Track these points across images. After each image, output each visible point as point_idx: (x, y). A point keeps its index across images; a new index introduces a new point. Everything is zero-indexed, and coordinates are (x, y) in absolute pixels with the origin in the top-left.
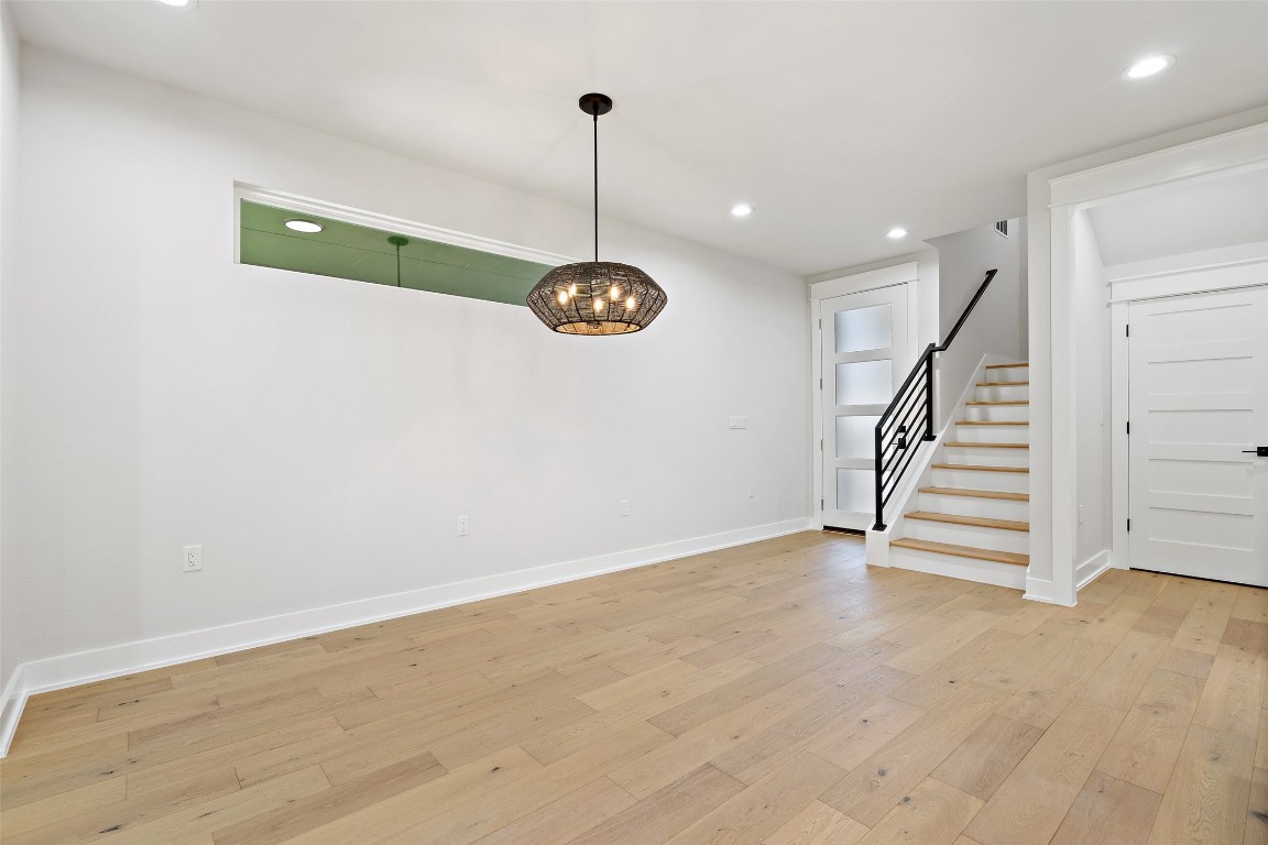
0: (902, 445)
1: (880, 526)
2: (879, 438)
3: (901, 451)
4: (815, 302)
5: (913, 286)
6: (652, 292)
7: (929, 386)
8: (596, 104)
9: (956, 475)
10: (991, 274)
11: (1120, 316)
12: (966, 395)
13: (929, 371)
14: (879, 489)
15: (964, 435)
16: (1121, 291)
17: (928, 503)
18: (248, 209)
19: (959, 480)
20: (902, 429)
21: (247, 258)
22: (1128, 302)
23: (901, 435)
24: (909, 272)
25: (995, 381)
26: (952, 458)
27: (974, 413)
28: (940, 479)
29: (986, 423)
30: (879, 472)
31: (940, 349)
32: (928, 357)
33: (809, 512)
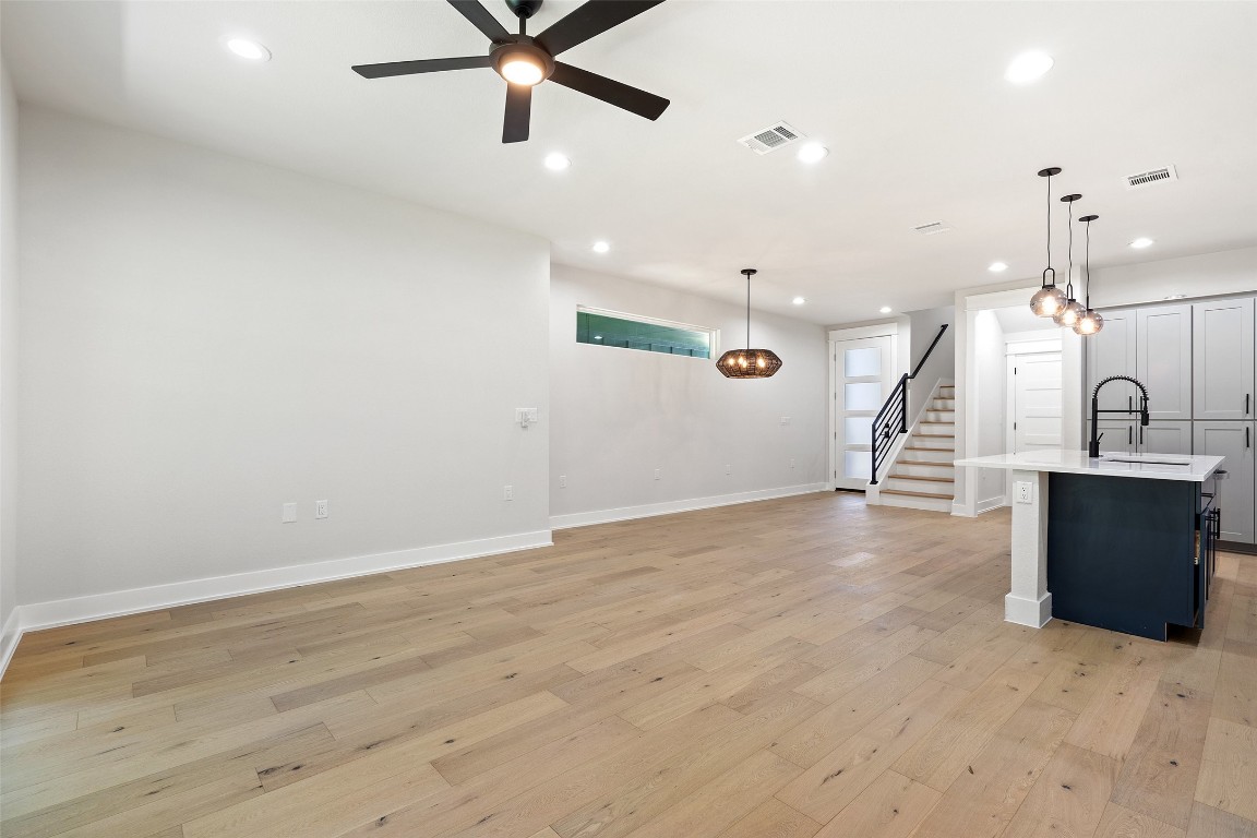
0: (887, 436)
1: (874, 482)
2: (874, 431)
3: (886, 439)
4: (831, 343)
5: (895, 337)
6: (774, 361)
7: (904, 399)
8: (749, 272)
9: (919, 453)
10: (944, 327)
11: (1012, 362)
12: (928, 403)
13: (904, 391)
14: (874, 460)
15: (925, 429)
16: (1012, 349)
17: (901, 470)
18: (580, 315)
19: (921, 456)
20: (887, 425)
21: (578, 341)
22: (1016, 355)
23: (886, 430)
24: (893, 329)
25: (946, 396)
26: (917, 443)
27: (932, 416)
28: (909, 456)
29: (938, 422)
30: (874, 450)
31: (912, 377)
32: (903, 381)
33: (826, 479)
